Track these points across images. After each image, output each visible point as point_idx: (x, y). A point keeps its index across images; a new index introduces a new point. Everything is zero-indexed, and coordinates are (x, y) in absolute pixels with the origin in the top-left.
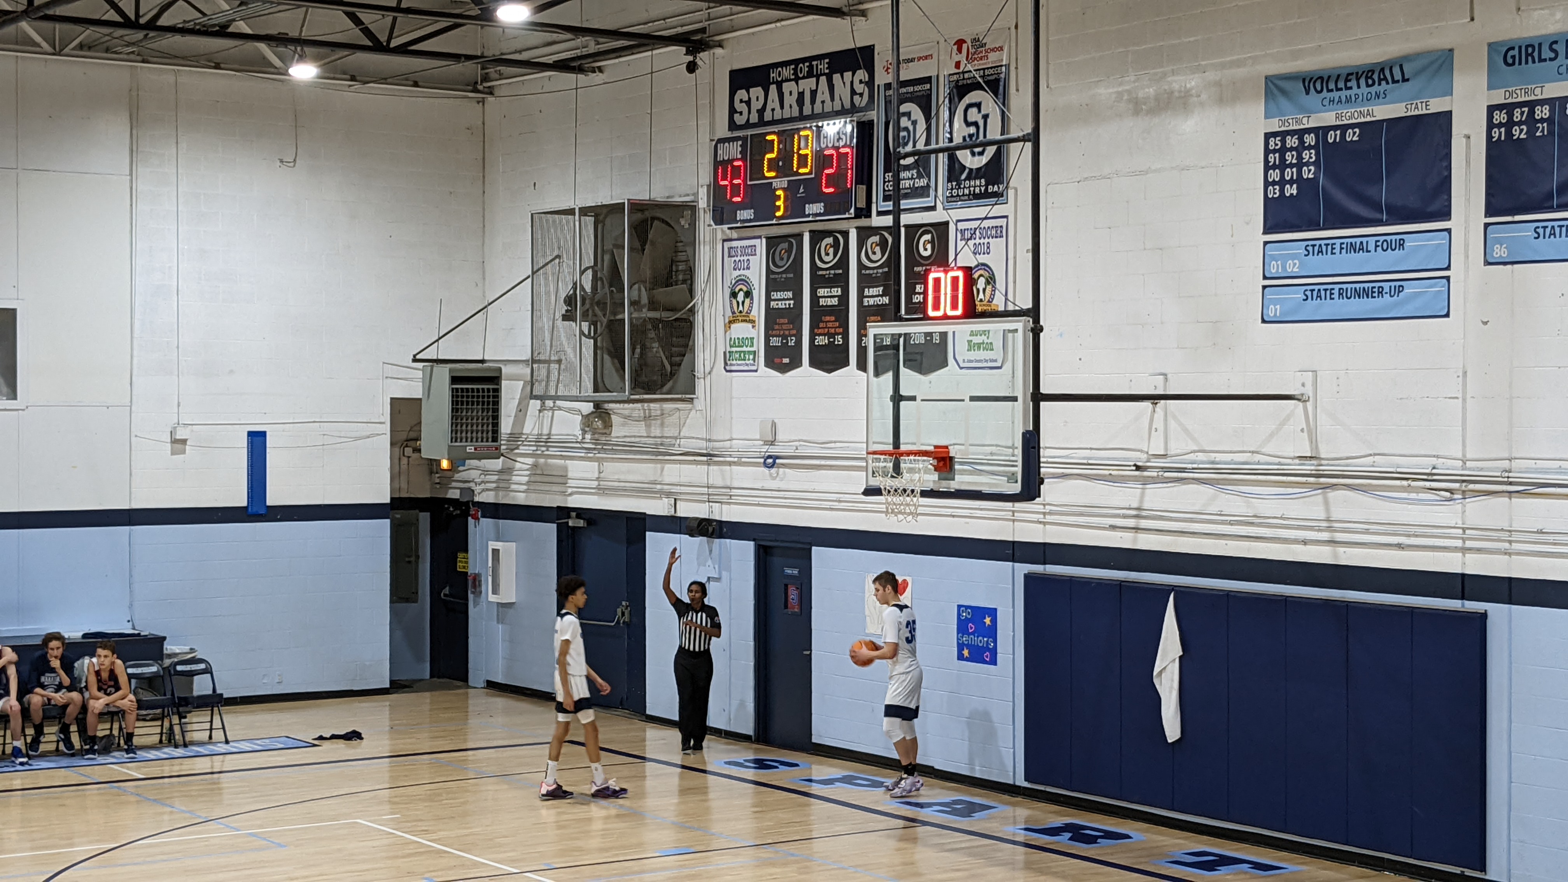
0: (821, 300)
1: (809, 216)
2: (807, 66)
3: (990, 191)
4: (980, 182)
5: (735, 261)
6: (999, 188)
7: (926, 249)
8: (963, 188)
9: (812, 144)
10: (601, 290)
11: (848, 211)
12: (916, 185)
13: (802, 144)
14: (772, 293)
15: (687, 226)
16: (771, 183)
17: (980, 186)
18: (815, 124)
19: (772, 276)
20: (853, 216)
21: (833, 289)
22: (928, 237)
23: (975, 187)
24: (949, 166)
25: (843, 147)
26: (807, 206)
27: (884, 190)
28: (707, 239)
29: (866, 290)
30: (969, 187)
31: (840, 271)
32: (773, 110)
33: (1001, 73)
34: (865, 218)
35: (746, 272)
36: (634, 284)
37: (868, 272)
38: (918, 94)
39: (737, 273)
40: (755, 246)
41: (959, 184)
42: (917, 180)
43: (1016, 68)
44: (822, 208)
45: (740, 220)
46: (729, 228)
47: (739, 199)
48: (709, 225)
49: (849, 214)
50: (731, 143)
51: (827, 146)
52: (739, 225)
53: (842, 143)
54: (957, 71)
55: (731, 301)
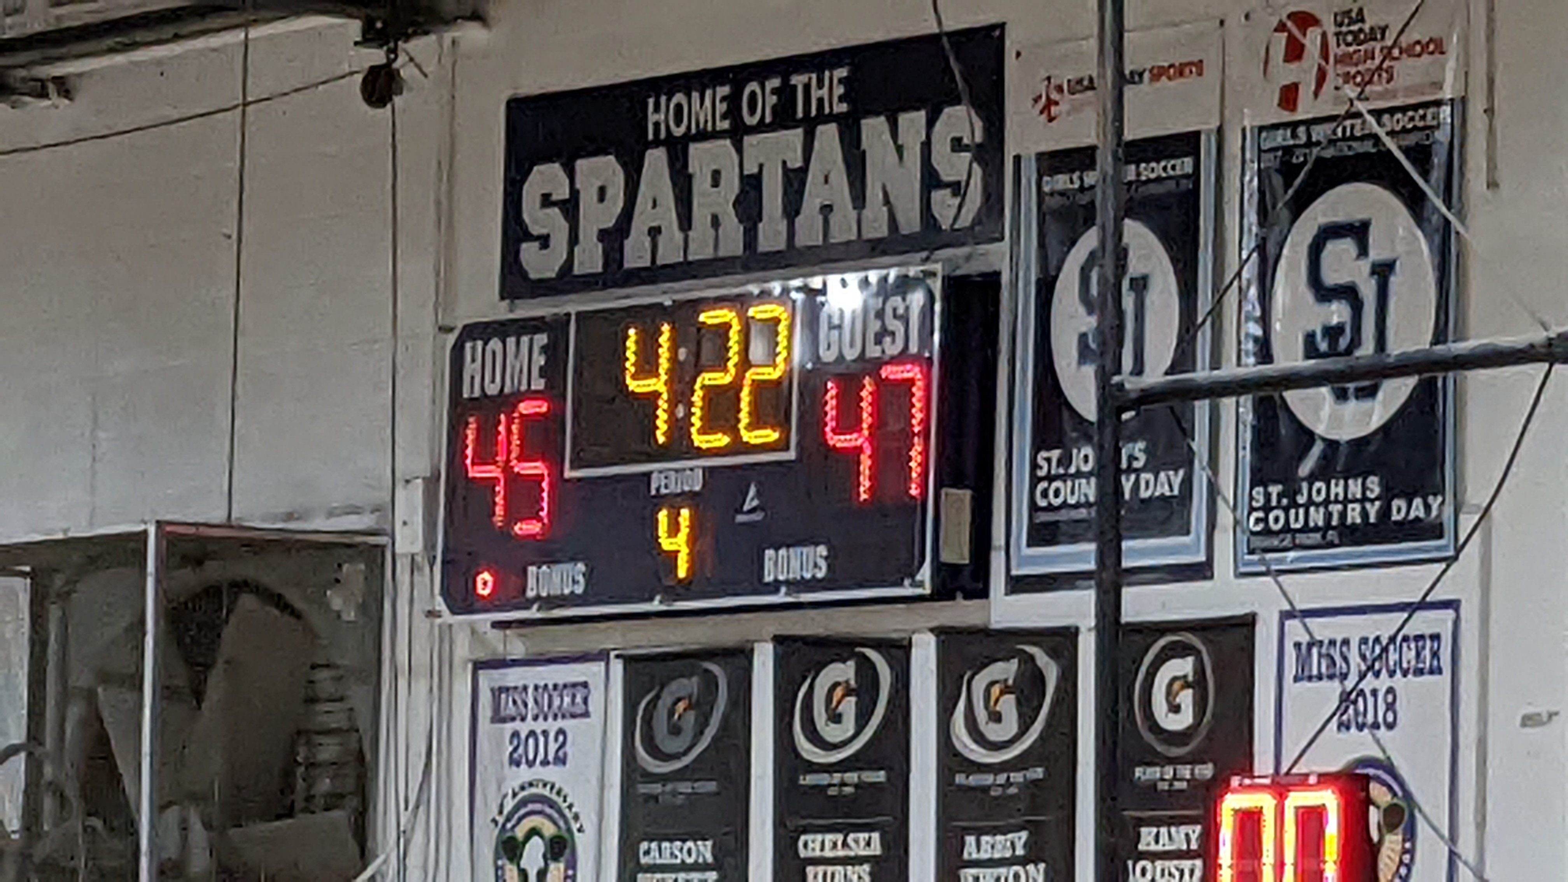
0: (810, 870)
1: (774, 587)
2: (774, 91)
3: (1395, 517)
4: (1364, 488)
5: (515, 734)
6: (1428, 507)
7: (1175, 709)
8: (1307, 507)
9: (789, 348)
10: (56, 825)
11: (912, 576)
12: (1144, 494)
13: (757, 351)
14: (644, 846)
15: (350, 615)
16: (648, 475)
17: (1364, 499)
18: (797, 283)
19: (643, 789)
20: (927, 591)
21: (851, 836)
22: (1183, 666)
23: (1346, 501)
24: (1257, 431)
25: (894, 360)
26: (769, 553)
27: (1034, 507)
28: (421, 656)
29: (970, 840)
30: (1327, 502)
31: (880, 776)
32: (655, 232)
33: (1438, 126)
34: (967, 597)
35: (551, 773)
36: (170, 804)
37: (974, 780)
38: (1154, 189)
39: (525, 773)
40: (585, 685)
41: (1290, 493)
42: (1144, 476)
43: (1490, 111)
44: (823, 564)
45: (538, 598)
46: (496, 625)
47: (534, 527)
48: (432, 614)
49: (914, 584)
50: (511, 341)
51: (841, 357)
52: (533, 613)
53: (893, 349)
54: (1286, 117)
55: (497, 868)
